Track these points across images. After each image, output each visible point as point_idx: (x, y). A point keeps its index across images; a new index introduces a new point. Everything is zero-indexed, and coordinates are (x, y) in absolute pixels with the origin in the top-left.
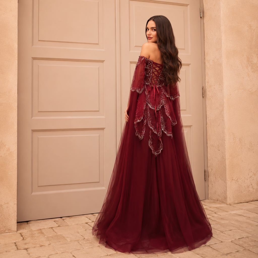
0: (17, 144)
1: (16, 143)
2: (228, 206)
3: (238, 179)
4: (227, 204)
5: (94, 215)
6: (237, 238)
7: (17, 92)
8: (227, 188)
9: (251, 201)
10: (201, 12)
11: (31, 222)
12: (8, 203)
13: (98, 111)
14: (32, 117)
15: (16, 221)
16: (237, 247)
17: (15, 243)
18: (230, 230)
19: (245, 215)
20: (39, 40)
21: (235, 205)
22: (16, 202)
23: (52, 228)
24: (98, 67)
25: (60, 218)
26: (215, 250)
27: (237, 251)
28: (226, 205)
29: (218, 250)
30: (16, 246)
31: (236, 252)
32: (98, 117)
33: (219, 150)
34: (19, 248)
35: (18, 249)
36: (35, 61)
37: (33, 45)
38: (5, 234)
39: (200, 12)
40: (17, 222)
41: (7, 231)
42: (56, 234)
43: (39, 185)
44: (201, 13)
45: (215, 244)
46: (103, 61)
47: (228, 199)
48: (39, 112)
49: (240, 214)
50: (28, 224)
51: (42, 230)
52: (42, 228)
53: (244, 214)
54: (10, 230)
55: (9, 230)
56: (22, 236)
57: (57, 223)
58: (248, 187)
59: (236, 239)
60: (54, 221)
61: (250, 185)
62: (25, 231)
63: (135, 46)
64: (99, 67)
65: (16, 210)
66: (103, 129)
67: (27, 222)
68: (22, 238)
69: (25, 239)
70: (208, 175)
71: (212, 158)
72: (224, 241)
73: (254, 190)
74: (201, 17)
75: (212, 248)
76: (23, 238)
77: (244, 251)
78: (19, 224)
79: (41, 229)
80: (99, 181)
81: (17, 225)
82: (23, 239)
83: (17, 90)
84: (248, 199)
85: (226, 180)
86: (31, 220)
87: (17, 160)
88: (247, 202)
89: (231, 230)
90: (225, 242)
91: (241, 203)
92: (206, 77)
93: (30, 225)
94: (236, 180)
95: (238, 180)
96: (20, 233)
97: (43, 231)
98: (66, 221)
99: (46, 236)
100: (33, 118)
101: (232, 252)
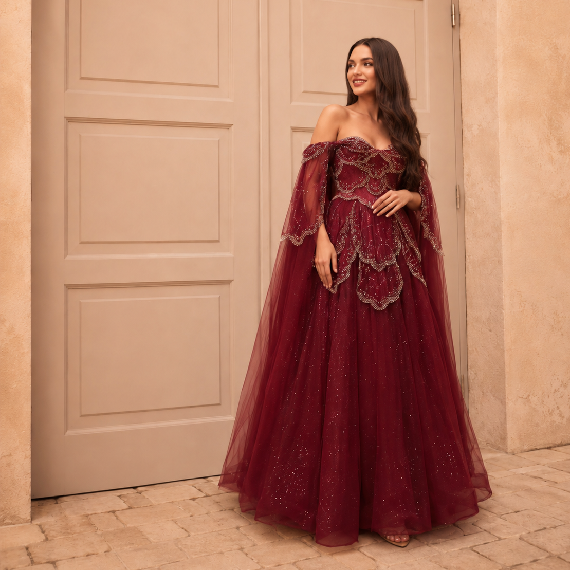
0: (32, 317)
1: (28, 317)
2: (511, 456)
3: (529, 396)
4: (507, 453)
5: (208, 481)
6: (532, 530)
7: (30, 197)
8: (507, 417)
9: (559, 446)
10: (453, 13)
11: (65, 498)
12: (10, 455)
13: (218, 241)
14: (65, 256)
15: (29, 497)
16: (533, 550)
17: (27, 549)
18: (516, 512)
19: (545, 477)
20: (82, 76)
21: (524, 455)
22: (29, 453)
23: (114, 512)
24: (218, 139)
25: (132, 490)
26: (486, 557)
27: (535, 561)
28: (505, 454)
29: (491, 557)
30: (29, 554)
31: (531, 562)
32: (218, 255)
33: (491, 331)
34: (35, 560)
35: (33, 562)
36: (72, 126)
37: (66, 89)
38: (4, 527)
39: (452, 16)
40: (33, 500)
41: (7, 521)
42: (122, 526)
43: (83, 414)
44: (454, 16)
45: (485, 544)
46: (228, 127)
47: (509, 442)
48: (82, 243)
49: (535, 475)
50: (57, 503)
51: (90, 516)
52: (89, 513)
53: (544, 474)
54: (15, 519)
55: (13, 517)
56: (43, 532)
57: (126, 500)
58: (551, 414)
59: (529, 533)
60: (119, 496)
61: (556, 409)
62: (50, 519)
63: (305, 92)
64: (219, 141)
65: (30, 471)
66: (228, 282)
67: (56, 498)
68: (43, 537)
69: (49, 538)
70: (468, 388)
71: (476, 349)
72: (504, 537)
73: (565, 421)
74: (453, 26)
75: (478, 553)
76: (46, 536)
77: (549, 559)
78: (36, 503)
79: (87, 516)
80: (218, 402)
81: (31, 507)
82: (47, 539)
83: (30, 192)
84: (550, 440)
85: (505, 399)
86: (65, 494)
87: (30, 355)
88: (549, 448)
89: (517, 510)
90: (505, 539)
91: (536, 449)
92: (465, 163)
93: (63, 505)
94: (525, 397)
95: (530, 398)
96: (40, 526)
97: (94, 519)
98: (147, 497)
99: (99, 532)
100: (68, 257)
101: (522, 562)
